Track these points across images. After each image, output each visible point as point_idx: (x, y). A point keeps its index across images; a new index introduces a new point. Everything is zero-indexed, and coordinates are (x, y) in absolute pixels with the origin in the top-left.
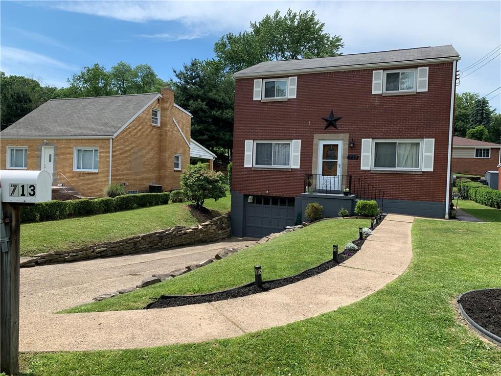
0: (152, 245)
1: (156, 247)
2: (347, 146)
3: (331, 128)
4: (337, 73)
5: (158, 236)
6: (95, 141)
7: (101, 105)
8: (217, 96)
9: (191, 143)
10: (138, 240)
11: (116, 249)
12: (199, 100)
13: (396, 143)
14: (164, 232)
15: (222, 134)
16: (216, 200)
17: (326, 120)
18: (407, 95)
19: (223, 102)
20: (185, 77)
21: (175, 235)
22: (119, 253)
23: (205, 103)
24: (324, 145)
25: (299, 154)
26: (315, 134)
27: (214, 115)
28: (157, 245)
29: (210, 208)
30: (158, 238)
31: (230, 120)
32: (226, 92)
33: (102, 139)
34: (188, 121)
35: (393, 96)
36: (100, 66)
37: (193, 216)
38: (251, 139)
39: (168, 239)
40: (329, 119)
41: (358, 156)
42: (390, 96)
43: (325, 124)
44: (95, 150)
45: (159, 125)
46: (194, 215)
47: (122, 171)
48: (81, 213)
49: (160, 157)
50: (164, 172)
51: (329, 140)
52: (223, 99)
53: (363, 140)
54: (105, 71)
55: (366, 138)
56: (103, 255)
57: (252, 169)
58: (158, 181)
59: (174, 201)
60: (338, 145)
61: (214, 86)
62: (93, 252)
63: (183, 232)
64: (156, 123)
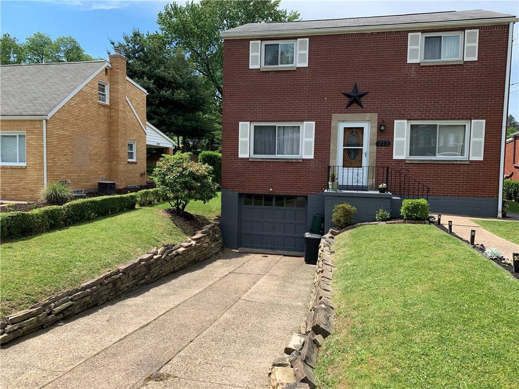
0: (137, 281)
1: (142, 282)
2: (375, 130)
3: (355, 105)
4: (362, 35)
5: (145, 265)
6: (19, 123)
7: (23, 75)
8: (166, 74)
9: (147, 128)
10: (118, 276)
11: (88, 299)
12: (145, 78)
13: (436, 125)
14: (151, 258)
15: (173, 118)
16: (204, 202)
17: (349, 96)
18: (451, 65)
19: (173, 81)
20: (126, 50)
21: (165, 259)
22: (92, 305)
23: (152, 81)
24: (345, 128)
25: (313, 140)
26: (333, 114)
27: (164, 96)
28: (144, 278)
29: (192, 212)
30: (144, 269)
31: (182, 101)
32: (177, 70)
33: (31, 121)
34: (143, 99)
35: (434, 66)
36: (12, 37)
37: (177, 226)
38: (247, 121)
39: (157, 268)
40: (353, 95)
41: (389, 142)
42: (429, 66)
43: (346, 100)
44: (20, 136)
45: (107, 102)
46: (177, 224)
47: (62, 164)
48: (13, 234)
49: (110, 145)
50: (116, 164)
51: (352, 121)
52: (173, 77)
53: (396, 121)
54: (17, 43)
55: (400, 119)
56: (67, 316)
57: (250, 160)
58: (110, 176)
59: (142, 205)
60: (363, 128)
61: (161, 62)
62: (50, 314)
63: (174, 253)
64: (104, 100)
